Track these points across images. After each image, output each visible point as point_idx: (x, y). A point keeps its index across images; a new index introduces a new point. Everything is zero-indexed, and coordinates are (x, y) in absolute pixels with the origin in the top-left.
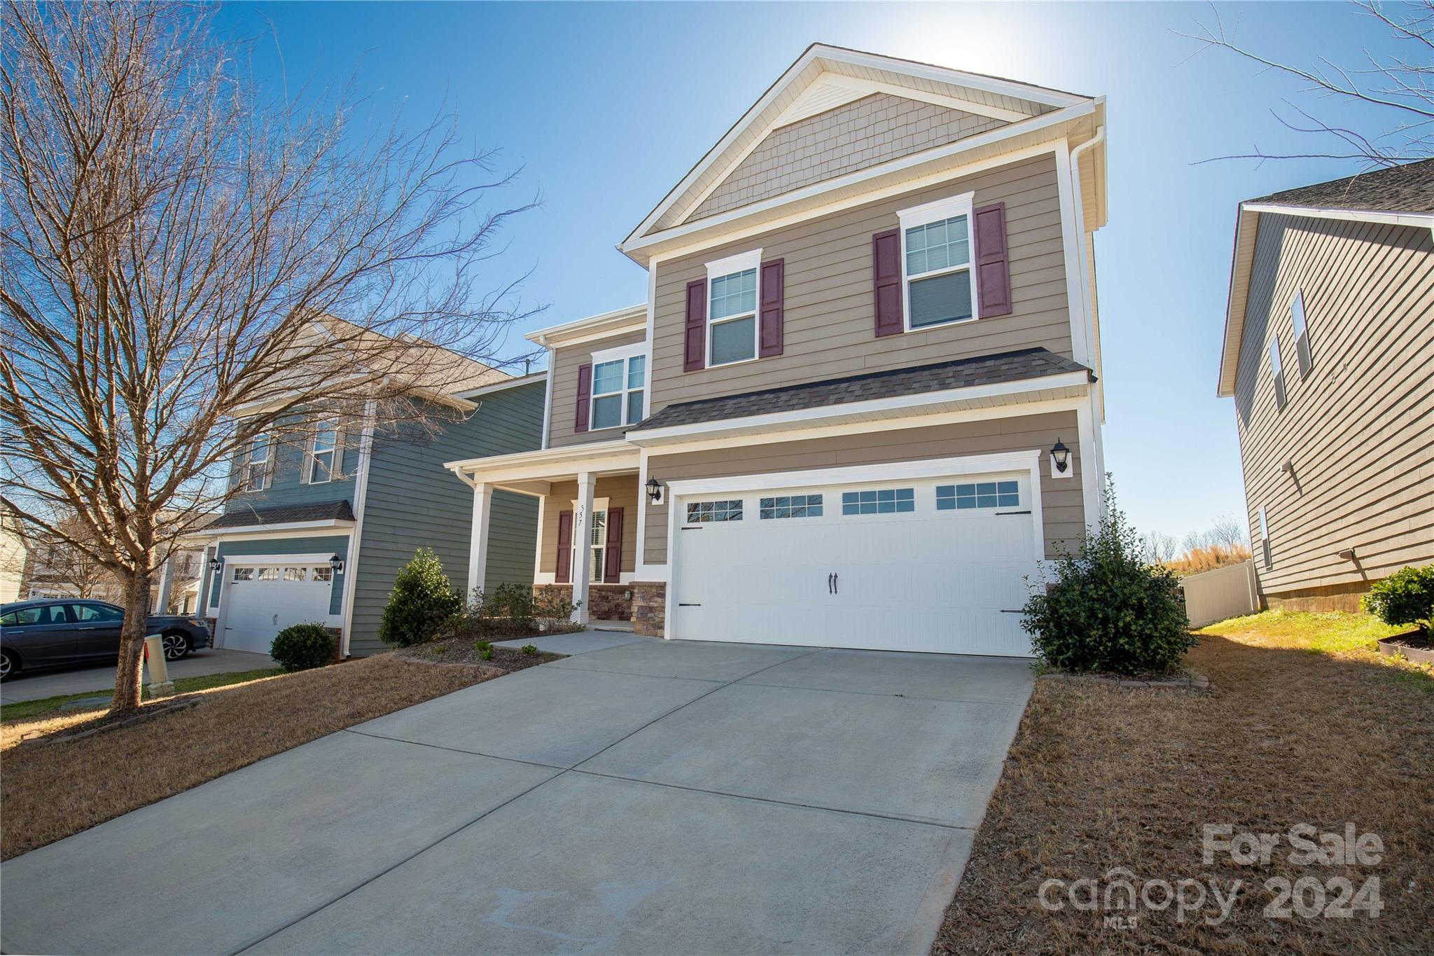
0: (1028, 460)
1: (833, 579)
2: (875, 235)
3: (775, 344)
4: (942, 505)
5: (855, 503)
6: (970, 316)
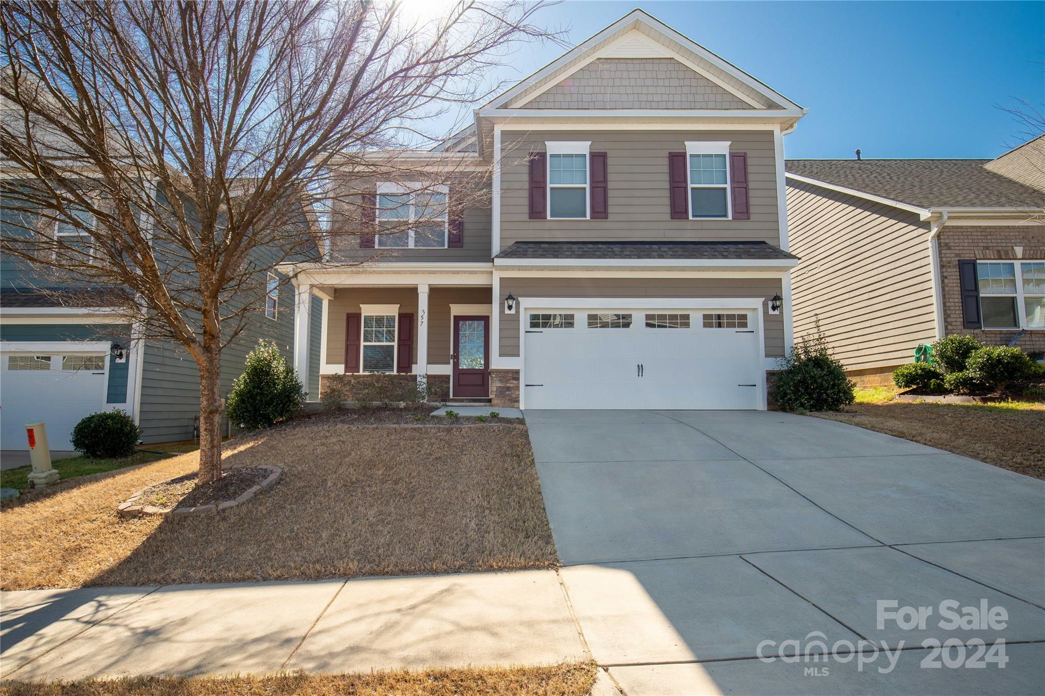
0: (757, 303)
1: (640, 368)
2: (670, 153)
3: (602, 210)
4: (706, 325)
5: (654, 322)
6: (726, 216)
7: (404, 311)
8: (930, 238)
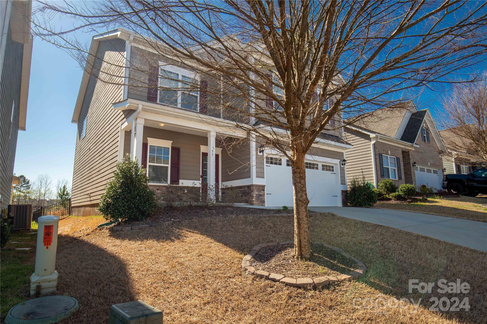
0: (338, 162)
4: (323, 169)
5: (308, 166)
7: (174, 146)
8: (372, 144)
